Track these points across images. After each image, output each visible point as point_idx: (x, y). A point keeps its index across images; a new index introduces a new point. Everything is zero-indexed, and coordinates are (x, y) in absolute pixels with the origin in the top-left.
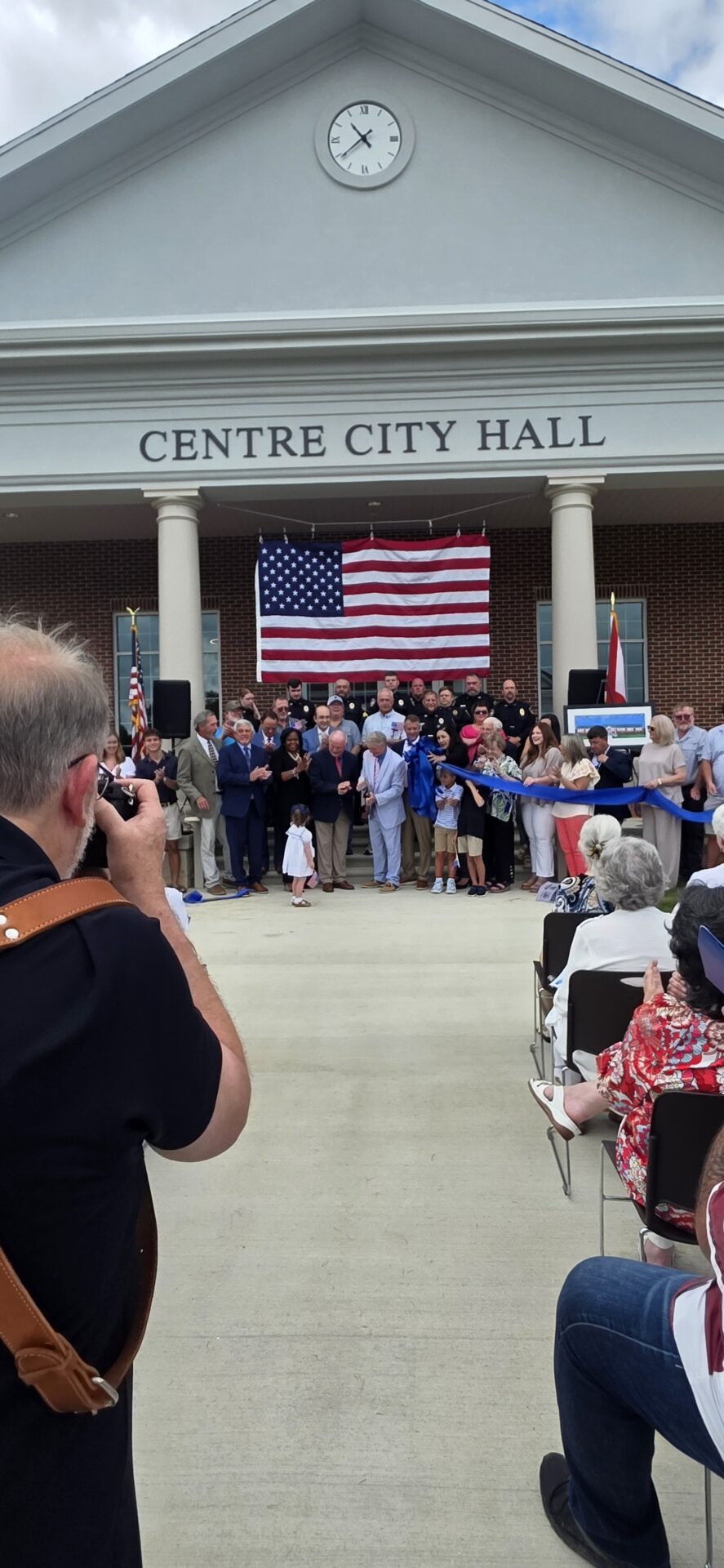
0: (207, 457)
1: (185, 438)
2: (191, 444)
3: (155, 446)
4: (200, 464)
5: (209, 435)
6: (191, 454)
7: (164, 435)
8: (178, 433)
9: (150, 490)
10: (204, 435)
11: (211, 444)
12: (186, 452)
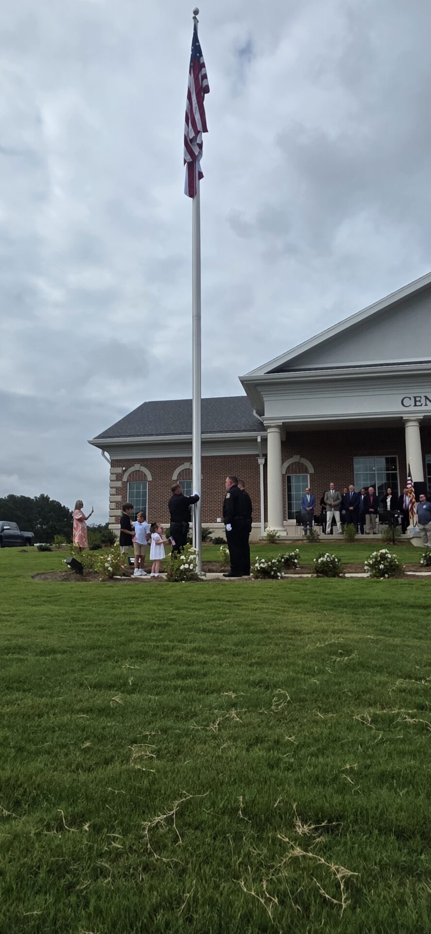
0: (426, 405)
1: (418, 399)
2: (420, 401)
3: (406, 402)
4: (423, 408)
5: (426, 398)
6: (420, 404)
7: (410, 398)
8: (415, 398)
9: (405, 417)
10: (424, 398)
11: (427, 401)
12: (418, 403)
